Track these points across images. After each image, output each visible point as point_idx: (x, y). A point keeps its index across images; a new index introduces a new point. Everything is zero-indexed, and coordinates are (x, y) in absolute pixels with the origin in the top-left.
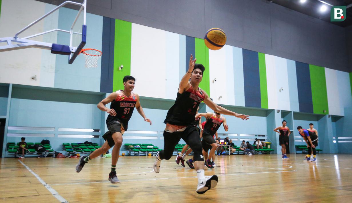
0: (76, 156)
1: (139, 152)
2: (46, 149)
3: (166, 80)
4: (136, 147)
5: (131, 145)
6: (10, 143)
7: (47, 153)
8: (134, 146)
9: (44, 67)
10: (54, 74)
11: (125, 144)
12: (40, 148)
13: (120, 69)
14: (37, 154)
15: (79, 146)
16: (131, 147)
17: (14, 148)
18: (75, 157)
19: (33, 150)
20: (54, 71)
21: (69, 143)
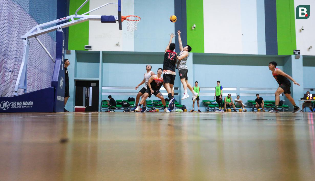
0: (154, 111)
1: (215, 108)
2: (131, 105)
3: (242, 34)
4: (213, 103)
5: (209, 101)
6: (104, 100)
7: (131, 108)
8: (211, 102)
9: (125, 34)
10: (133, 39)
11: (203, 101)
12: (125, 104)
13: (193, 29)
14: (124, 109)
15: (159, 103)
16: (208, 103)
17: (106, 104)
18: (152, 111)
19: (120, 106)
20: (133, 36)
21: (151, 100)
